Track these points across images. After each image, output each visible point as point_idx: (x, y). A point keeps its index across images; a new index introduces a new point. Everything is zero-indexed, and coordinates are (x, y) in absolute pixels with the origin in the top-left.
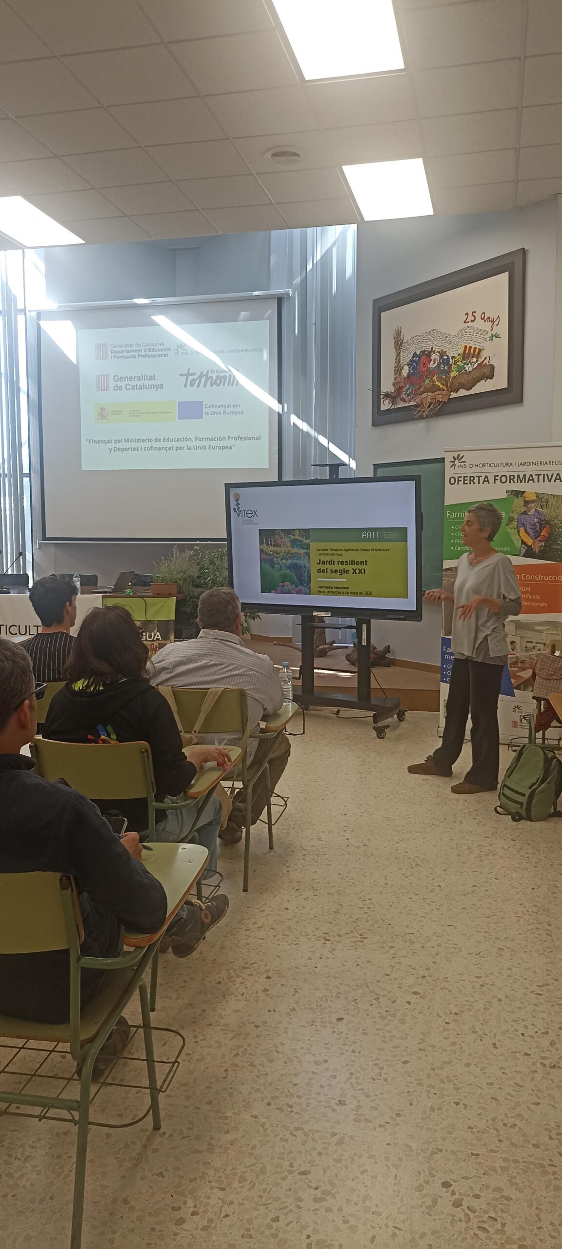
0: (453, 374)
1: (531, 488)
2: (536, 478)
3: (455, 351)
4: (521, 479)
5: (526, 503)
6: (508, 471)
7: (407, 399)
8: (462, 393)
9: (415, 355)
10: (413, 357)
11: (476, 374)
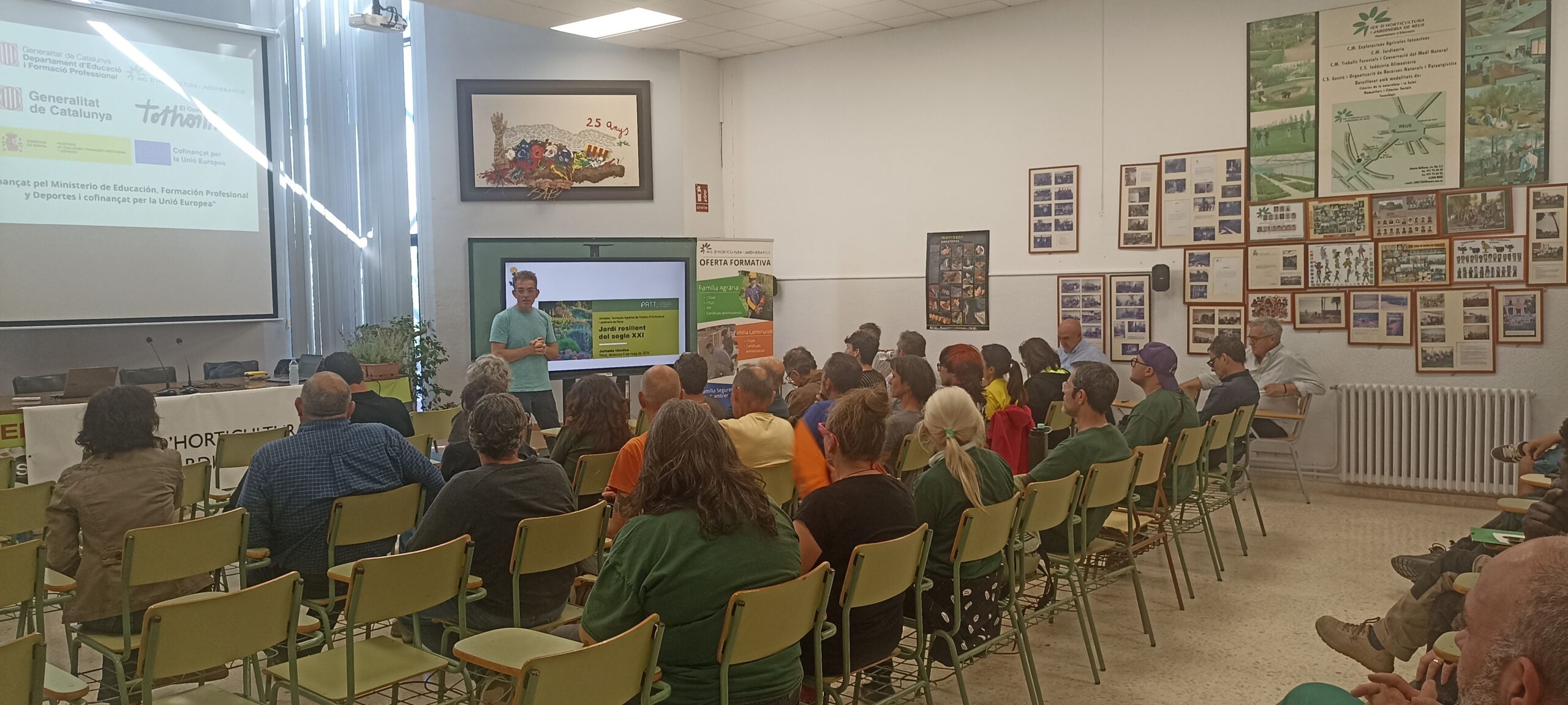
0: (574, 167)
1: (753, 270)
2: (756, 262)
3: (577, 147)
4: (748, 263)
5: (751, 280)
6: (739, 257)
7: (513, 180)
8: (587, 184)
9: (523, 142)
10: (521, 143)
11: (605, 170)
